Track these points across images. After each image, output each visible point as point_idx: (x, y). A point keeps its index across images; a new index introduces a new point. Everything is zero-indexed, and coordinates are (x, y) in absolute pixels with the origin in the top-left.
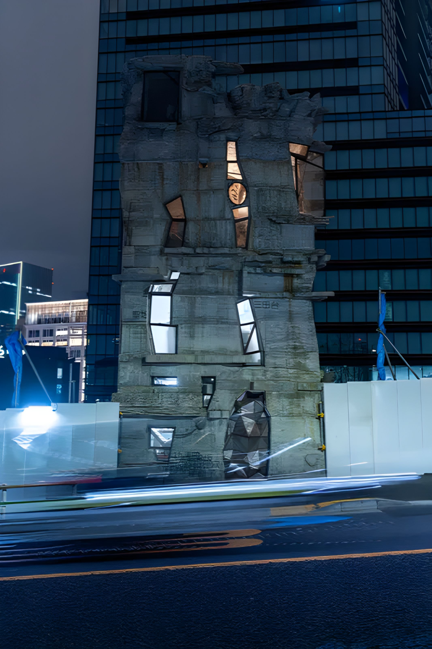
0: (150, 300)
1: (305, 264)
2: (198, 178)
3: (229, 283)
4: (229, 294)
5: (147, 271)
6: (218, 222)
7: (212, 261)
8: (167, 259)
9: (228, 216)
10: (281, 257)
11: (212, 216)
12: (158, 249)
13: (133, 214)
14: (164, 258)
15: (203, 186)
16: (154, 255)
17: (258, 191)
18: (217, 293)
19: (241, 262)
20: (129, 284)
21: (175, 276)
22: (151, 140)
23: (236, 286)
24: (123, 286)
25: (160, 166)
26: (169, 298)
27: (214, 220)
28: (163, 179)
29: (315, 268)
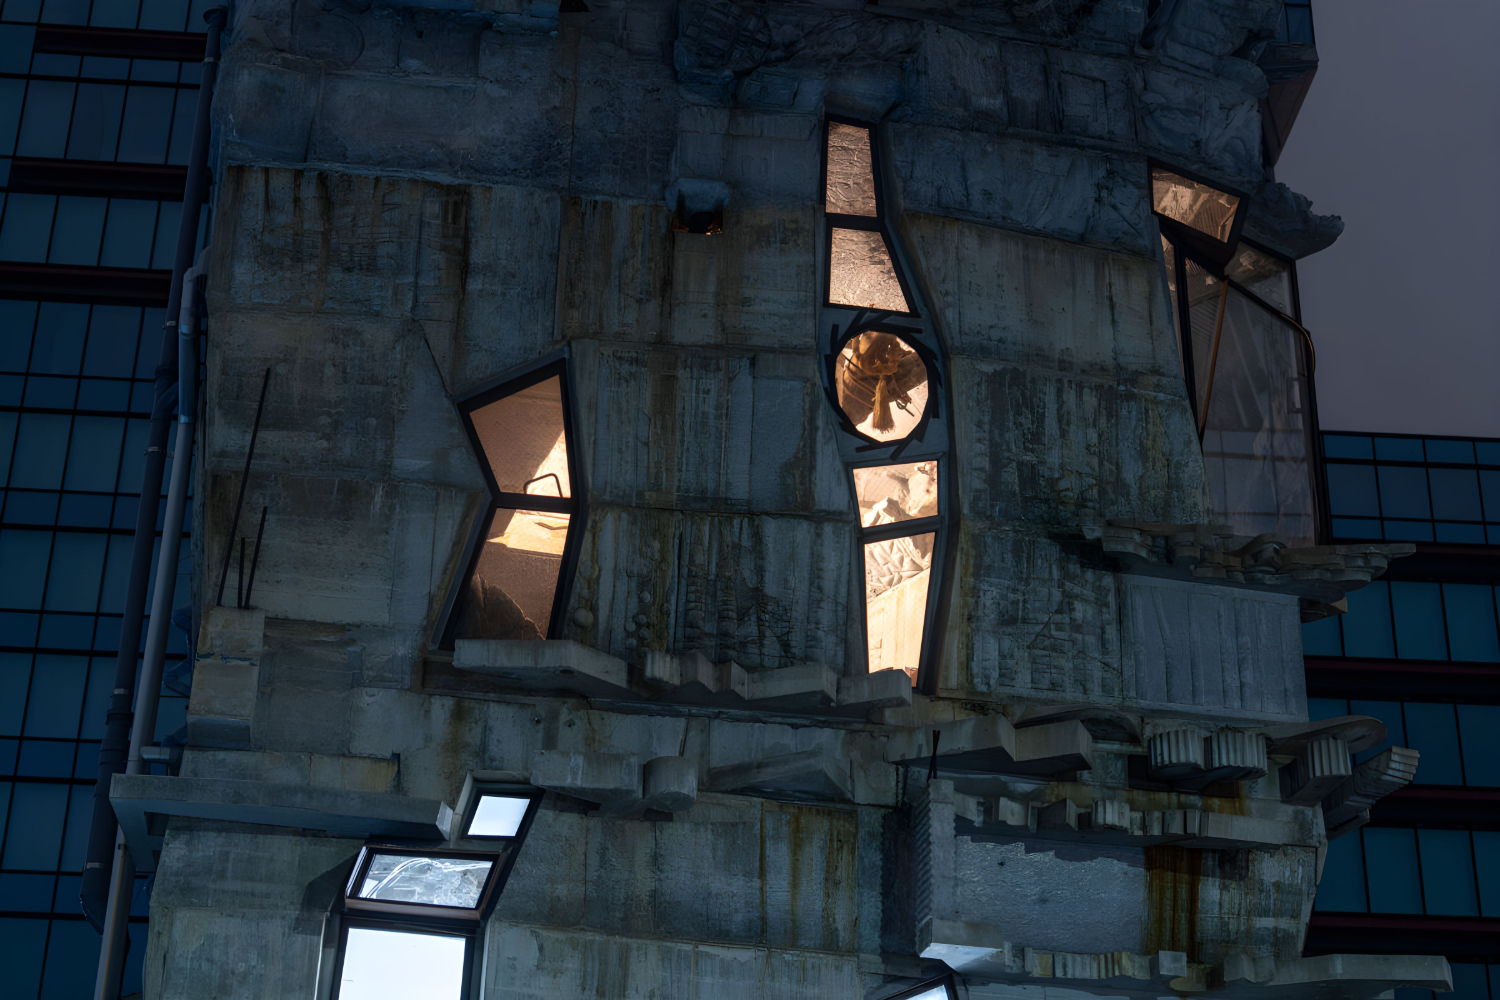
0: (332, 952)
1: (1262, 792)
2: (667, 283)
3: (831, 881)
4: (830, 944)
5: (327, 773)
6: (771, 528)
7: (730, 742)
8: (459, 715)
9: (826, 494)
10: (1127, 748)
11: (740, 490)
12: (403, 649)
13: (270, 438)
14: (441, 708)
15: (694, 327)
16: (380, 682)
17: (995, 379)
18: (758, 934)
19: (904, 763)
20: (210, 845)
21: (499, 817)
22: (413, 64)
23: (871, 907)
24: (174, 853)
25: (457, 202)
26: (458, 945)
27: (752, 513)
28: (464, 270)
29: (1320, 828)
